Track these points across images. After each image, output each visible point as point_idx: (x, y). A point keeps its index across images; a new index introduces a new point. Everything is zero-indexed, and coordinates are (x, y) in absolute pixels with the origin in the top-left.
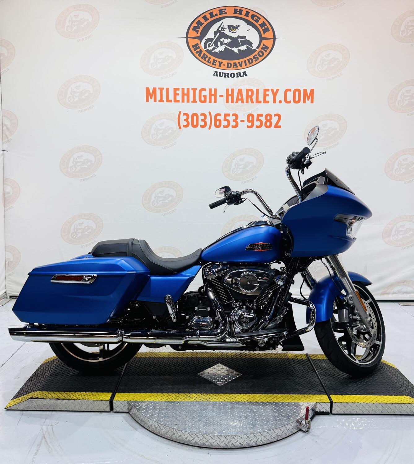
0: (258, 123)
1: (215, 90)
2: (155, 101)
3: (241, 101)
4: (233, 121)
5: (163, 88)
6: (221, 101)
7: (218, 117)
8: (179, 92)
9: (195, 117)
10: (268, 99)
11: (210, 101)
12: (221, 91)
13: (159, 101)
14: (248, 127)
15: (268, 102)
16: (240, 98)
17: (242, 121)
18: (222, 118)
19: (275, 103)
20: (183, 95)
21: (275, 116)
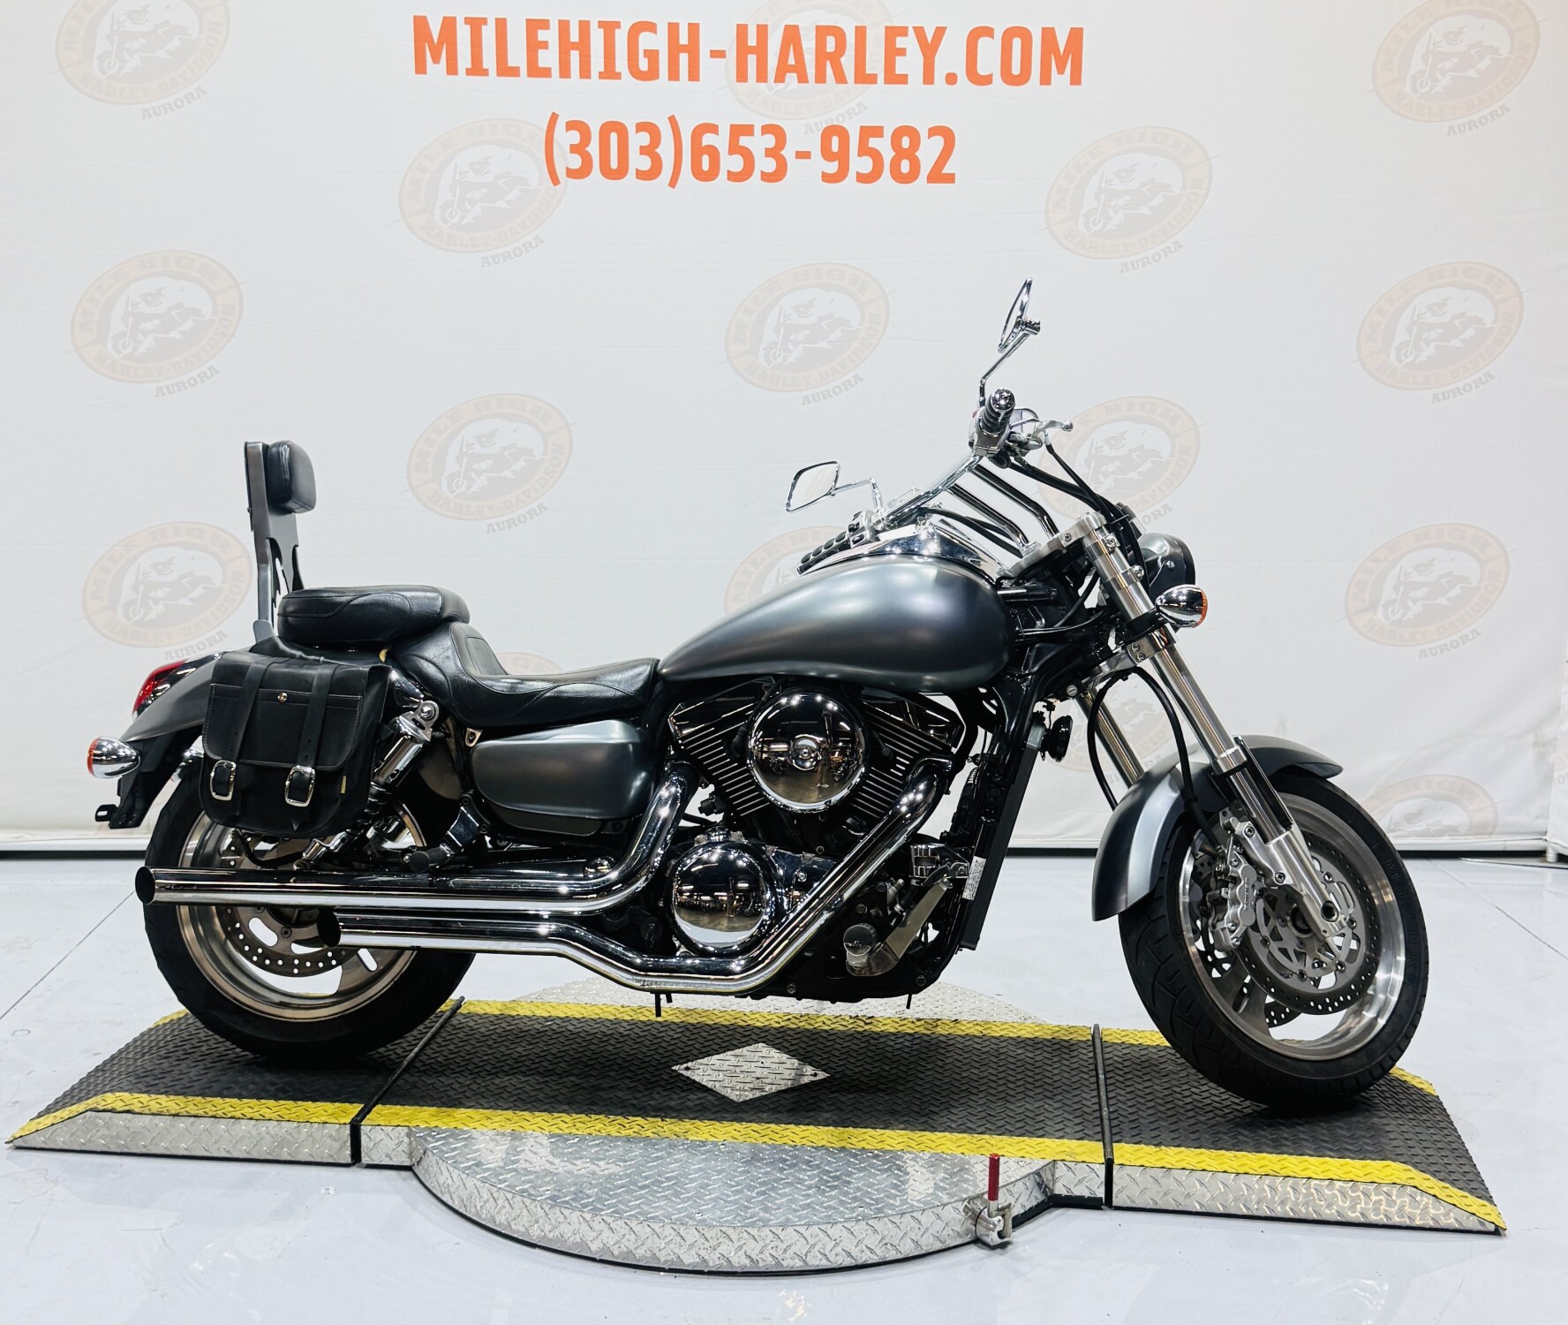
0: (864, 165)
1: (694, 29)
2: (452, 69)
3: (795, 75)
4: (766, 156)
5: (484, 21)
6: (716, 72)
7: (708, 139)
8: (550, 36)
9: (614, 137)
10: (901, 66)
11: (674, 75)
12: (718, 35)
13: (469, 72)
14: (827, 178)
15: (903, 79)
16: (791, 61)
17: (803, 155)
18: (720, 141)
19: (932, 82)
20: (565, 47)
21: (930, 136)
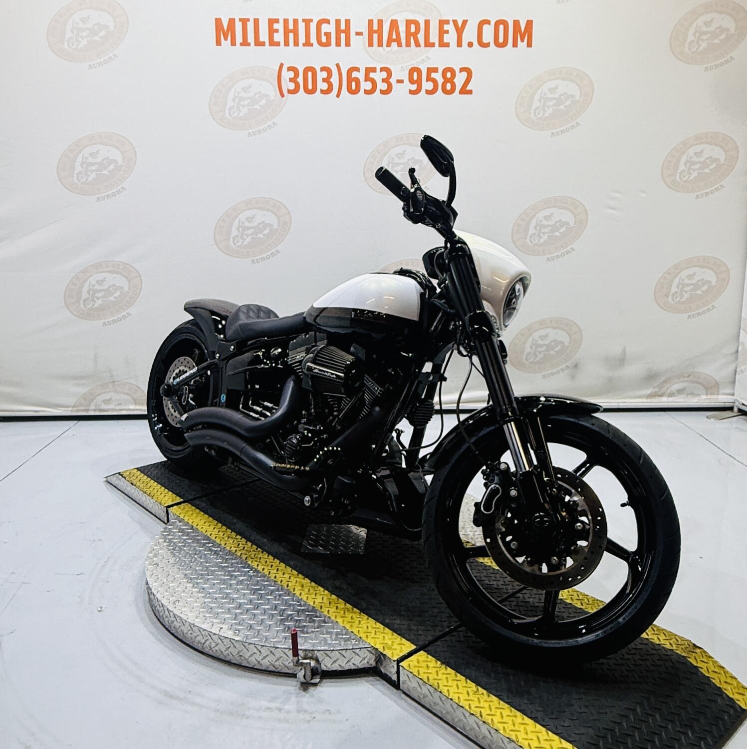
0: (429, 86)
1: (348, 22)
2: (233, 43)
3: (396, 43)
4: (382, 82)
5: (248, 20)
6: (358, 43)
7: (354, 74)
8: (279, 26)
10: (446, 38)
11: (338, 44)
12: (359, 25)
13: (241, 44)
14: (412, 92)
15: (447, 45)
16: (394, 36)
17: (400, 81)
18: (361, 75)
19: (461, 46)
20: (287, 31)
21: (460, 72)
